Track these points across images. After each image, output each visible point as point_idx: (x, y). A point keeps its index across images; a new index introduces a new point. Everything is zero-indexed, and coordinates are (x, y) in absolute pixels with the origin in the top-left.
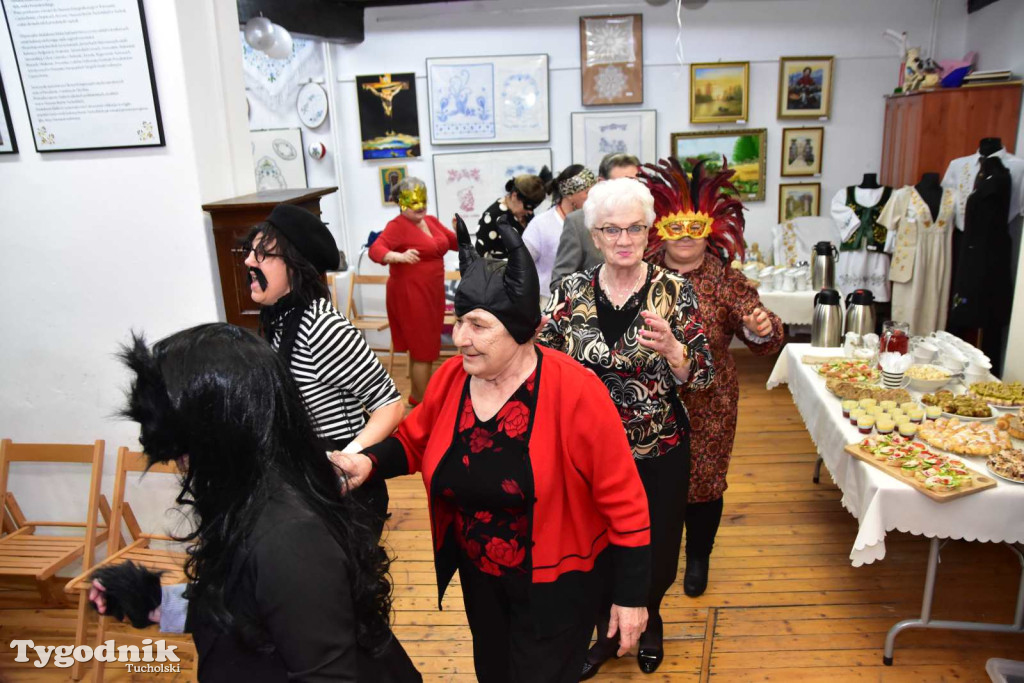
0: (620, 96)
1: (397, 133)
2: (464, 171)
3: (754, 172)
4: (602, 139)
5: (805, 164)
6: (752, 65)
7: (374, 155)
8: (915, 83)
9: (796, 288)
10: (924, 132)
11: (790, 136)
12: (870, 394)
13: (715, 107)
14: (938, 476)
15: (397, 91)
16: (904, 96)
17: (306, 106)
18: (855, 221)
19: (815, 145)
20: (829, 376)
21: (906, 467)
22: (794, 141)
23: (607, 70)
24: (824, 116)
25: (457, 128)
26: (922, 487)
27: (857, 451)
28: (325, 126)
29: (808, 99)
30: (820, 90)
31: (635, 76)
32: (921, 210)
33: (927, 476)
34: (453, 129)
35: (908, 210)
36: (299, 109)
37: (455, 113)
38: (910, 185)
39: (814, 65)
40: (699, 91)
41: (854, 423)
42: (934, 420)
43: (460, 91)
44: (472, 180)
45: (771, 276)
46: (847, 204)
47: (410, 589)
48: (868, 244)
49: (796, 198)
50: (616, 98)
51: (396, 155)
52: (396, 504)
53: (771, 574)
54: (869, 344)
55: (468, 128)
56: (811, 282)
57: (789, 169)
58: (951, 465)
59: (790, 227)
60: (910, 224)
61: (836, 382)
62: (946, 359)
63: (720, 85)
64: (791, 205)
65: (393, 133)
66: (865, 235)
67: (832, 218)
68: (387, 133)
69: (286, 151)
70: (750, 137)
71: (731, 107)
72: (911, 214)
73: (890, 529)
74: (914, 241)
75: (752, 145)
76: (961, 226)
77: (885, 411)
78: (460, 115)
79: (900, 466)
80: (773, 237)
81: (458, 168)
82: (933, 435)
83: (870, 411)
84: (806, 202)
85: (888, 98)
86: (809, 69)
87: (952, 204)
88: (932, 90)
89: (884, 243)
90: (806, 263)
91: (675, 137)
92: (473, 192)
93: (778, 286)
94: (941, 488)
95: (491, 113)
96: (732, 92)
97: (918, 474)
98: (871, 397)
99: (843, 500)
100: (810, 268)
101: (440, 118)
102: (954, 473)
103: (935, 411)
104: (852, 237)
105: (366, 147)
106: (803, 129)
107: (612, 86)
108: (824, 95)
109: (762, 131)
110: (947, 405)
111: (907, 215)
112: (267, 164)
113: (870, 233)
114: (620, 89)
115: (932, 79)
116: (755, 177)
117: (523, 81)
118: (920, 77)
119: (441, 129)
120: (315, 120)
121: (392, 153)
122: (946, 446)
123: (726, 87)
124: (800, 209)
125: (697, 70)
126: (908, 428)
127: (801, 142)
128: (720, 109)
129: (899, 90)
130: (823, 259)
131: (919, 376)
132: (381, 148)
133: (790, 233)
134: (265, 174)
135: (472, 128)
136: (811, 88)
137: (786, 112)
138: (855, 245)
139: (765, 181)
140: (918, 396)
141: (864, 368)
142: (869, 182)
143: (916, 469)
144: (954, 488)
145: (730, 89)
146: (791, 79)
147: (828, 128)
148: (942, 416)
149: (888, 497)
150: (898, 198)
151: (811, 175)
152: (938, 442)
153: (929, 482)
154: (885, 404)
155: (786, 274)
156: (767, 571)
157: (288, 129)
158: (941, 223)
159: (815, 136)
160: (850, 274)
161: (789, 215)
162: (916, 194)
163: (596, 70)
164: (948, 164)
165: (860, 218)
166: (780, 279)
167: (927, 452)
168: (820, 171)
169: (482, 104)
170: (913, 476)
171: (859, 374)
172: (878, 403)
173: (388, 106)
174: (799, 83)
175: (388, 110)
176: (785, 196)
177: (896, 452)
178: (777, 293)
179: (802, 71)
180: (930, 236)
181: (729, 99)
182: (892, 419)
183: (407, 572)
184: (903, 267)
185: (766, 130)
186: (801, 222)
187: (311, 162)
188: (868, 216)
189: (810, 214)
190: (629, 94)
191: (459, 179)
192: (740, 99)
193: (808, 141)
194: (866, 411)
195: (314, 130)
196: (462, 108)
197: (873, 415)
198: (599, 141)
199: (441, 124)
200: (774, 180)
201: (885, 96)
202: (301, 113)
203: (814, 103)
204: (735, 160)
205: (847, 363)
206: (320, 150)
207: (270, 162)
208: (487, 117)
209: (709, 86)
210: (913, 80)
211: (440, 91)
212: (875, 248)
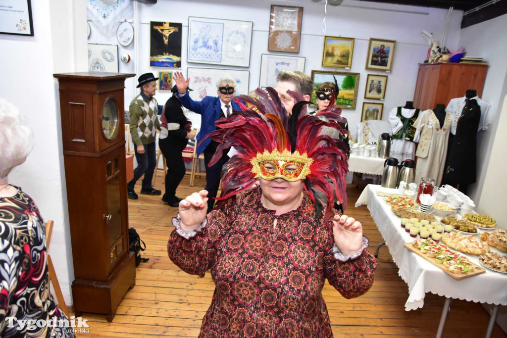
0: (288, 48)
1: (170, 54)
2: (203, 78)
3: (351, 95)
4: (277, 69)
5: (377, 93)
6: (356, 40)
7: (156, 64)
8: (436, 58)
9: (370, 155)
10: (439, 83)
11: (371, 78)
12: (415, 216)
13: (336, 59)
14: (456, 265)
15: (172, 32)
16: (430, 64)
17: (122, 34)
18: (401, 125)
19: (383, 84)
20: (392, 204)
21: (438, 259)
22: (372, 81)
23: (282, 34)
24: (388, 70)
25: (202, 55)
26: (448, 270)
27: (411, 247)
28: (131, 46)
29: (381, 61)
30: (388, 57)
31: (297, 39)
32: (435, 122)
33: (450, 264)
34: (199, 55)
35: (429, 121)
36: (118, 36)
37: (201, 47)
38: (430, 109)
39: (386, 44)
40: (328, 50)
41: (408, 231)
42: (449, 232)
43: (205, 36)
44: (207, 82)
45: (358, 148)
46: (397, 116)
47: (157, 303)
48: (406, 137)
49: (371, 110)
50: (286, 49)
51: (168, 65)
52: (152, 253)
53: (354, 307)
54: (412, 188)
55: (207, 55)
56: (377, 153)
57: (369, 95)
58: (461, 259)
59: (367, 124)
60: (429, 128)
61: (396, 208)
62: (452, 200)
63: (339, 48)
64: (368, 113)
65: (167, 54)
66: (405, 132)
67: (389, 122)
68: (164, 54)
69: (109, 57)
70: (351, 77)
71: (343, 60)
72: (430, 123)
73: (427, 292)
74: (430, 138)
75: (352, 81)
76: (454, 132)
77: (423, 226)
78: (204, 48)
79: (435, 257)
80: (358, 129)
81: (200, 76)
82: (449, 241)
83: (416, 225)
84: (376, 113)
85: (421, 65)
86: (383, 46)
87: (450, 121)
88: (445, 63)
89: (413, 137)
90: (375, 143)
91: (313, 72)
92: (207, 89)
93: (361, 153)
94: (458, 272)
95: (220, 49)
96: (345, 53)
97: (445, 263)
98: (416, 217)
99: (399, 272)
100: (377, 146)
101: (193, 49)
102: (464, 264)
103: (449, 227)
104: (398, 132)
105: (152, 60)
106: (378, 75)
107: (284, 42)
108: (389, 60)
109: (357, 74)
110: (454, 225)
111: (428, 124)
112: (97, 63)
113: (407, 131)
114: (288, 45)
115: (445, 57)
116: (352, 97)
117: (239, 35)
118: (439, 56)
119: (193, 55)
120: (126, 42)
121: (166, 64)
122: (457, 248)
123: (342, 50)
124: (372, 115)
125: (328, 39)
126: (436, 236)
127: (376, 82)
128: (338, 61)
129: (427, 61)
130: (385, 142)
131: (439, 208)
132: (160, 61)
133: (366, 127)
134: (96, 68)
135: (209, 56)
136: (384, 55)
137: (370, 66)
138: (399, 136)
139: (356, 99)
140: (439, 219)
141: (410, 201)
142: (409, 105)
143: (444, 260)
144: (464, 273)
145: (344, 51)
146: (374, 50)
147: (390, 77)
148: (452, 231)
149: (428, 274)
150: (424, 115)
151: (379, 99)
152: (453, 245)
153: (452, 268)
154: (423, 221)
155: (366, 148)
156: (352, 305)
157: (111, 45)
158: (444, 130)
159: (383, 80)
160: (395, 151)
161: (366, 118)
162: (433, 114)
163: (277, 33)
164: (450, 100)
165: (403, 123)
166: (362, 150)
167: (448, 251)
168: (384, 98)
169: (216, 44)
170: (442, 263)
171: (408, 204)
172: (419, 221)
173: (166, 39)
174: (378, 52)
175: (166, 41)
176: (366, 109)
177: (433, 250)
178: (361, 157)
179: (380, 46)
180: (438, 135)
181: (343, 56)
182: (428, 230)
183: (156, 293)
184: (423, 150)
185: (359, 74)
186: (372, 122)
187: (122, 64)
188: (407, 122)
189: (377, 119)
190: (292, 48)
191: (200, 82)
192: (348, 57)
193: (380, 82)
194: (414, 225)
195: (125, 47)
196: (205, 45)
197: (418, 227)
198: (275, 70)
199: (193, 52)
200: (361, 100)
201: (419, 64)
202: (119, 37)
203: (384, 63)
204: (342, 87)
205: (401, 198)
206: (127, 58)
207: (99, 62)
208: (218, 51)
209: (333, 48)
210: (435, 57)
211: (195, 34)
212: (409, 139)
